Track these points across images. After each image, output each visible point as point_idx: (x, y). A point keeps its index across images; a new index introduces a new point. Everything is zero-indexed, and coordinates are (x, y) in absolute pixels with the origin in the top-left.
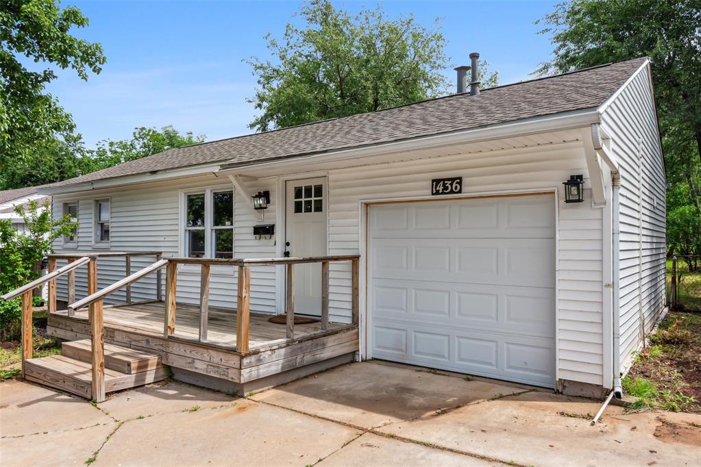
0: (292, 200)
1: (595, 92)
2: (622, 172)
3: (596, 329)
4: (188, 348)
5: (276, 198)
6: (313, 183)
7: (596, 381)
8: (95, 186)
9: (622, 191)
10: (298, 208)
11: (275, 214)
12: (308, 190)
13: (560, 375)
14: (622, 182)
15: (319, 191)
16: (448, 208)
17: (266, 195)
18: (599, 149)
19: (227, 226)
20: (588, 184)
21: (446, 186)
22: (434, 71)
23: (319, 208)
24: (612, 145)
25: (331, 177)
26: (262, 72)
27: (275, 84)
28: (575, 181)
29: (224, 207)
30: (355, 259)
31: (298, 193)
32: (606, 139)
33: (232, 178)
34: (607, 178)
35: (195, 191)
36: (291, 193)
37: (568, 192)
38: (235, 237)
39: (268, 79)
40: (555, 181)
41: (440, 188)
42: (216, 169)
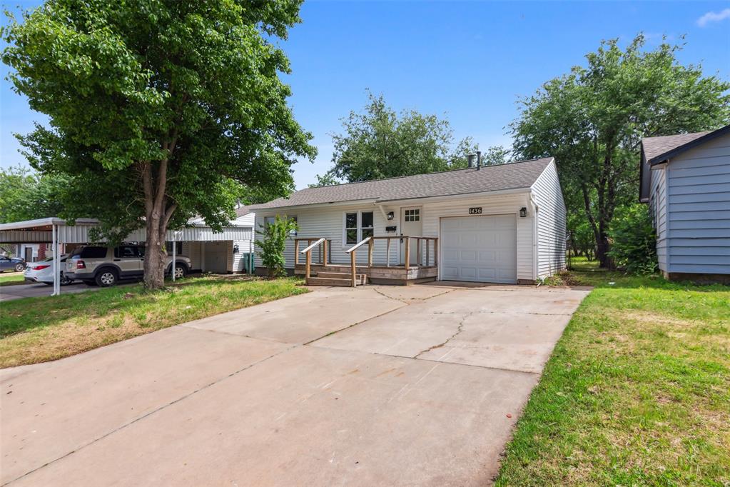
0: (404, 216)
1: (530, 178)
2: (539, 206)
3: (531, 260)
4: (381, 270)
5: (397, 215)
6: (414, 209)
7: (531, 279)
8: (292, 208)
9: (540, 213)
10: (407, 219)
11: (396, 222)
12: (412, 212)
13: (518, 278)
14: (539, 209)
15: (417, 212)
16: (475, 219)
17: (392, 213)
18: (531, 199)
19: (370, 227)
20: (528, 210)
21: (475, 211)
22: (445, 144)
23: (417, 219)
24: (536, 197)
25: (425, 206)
26: (337, 140)
27: (345, 148)
28: (524, 210)
29: (368, 218)
30: (436, 240)
31: (407, 212)
32: (533, 195)
33: (381, 207)
34: (534, 208)
35: (351, 212)
36: (404, 213)
37: (521, 213)
38: (374, 232)
39: (341, 145)
40: (517, 209)
41: (473, 212)
42: (374, 201)
